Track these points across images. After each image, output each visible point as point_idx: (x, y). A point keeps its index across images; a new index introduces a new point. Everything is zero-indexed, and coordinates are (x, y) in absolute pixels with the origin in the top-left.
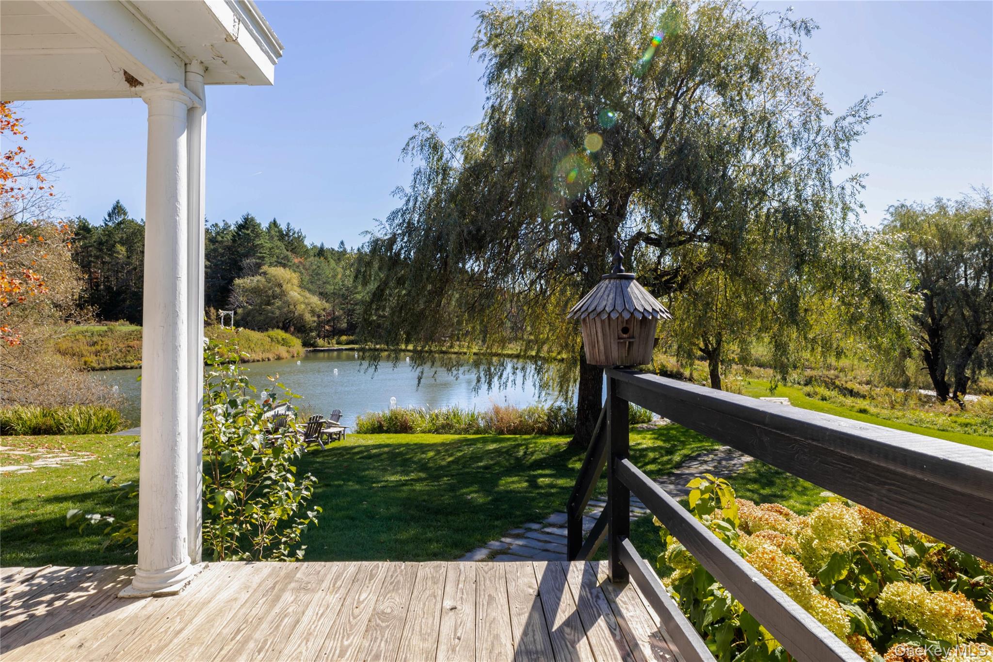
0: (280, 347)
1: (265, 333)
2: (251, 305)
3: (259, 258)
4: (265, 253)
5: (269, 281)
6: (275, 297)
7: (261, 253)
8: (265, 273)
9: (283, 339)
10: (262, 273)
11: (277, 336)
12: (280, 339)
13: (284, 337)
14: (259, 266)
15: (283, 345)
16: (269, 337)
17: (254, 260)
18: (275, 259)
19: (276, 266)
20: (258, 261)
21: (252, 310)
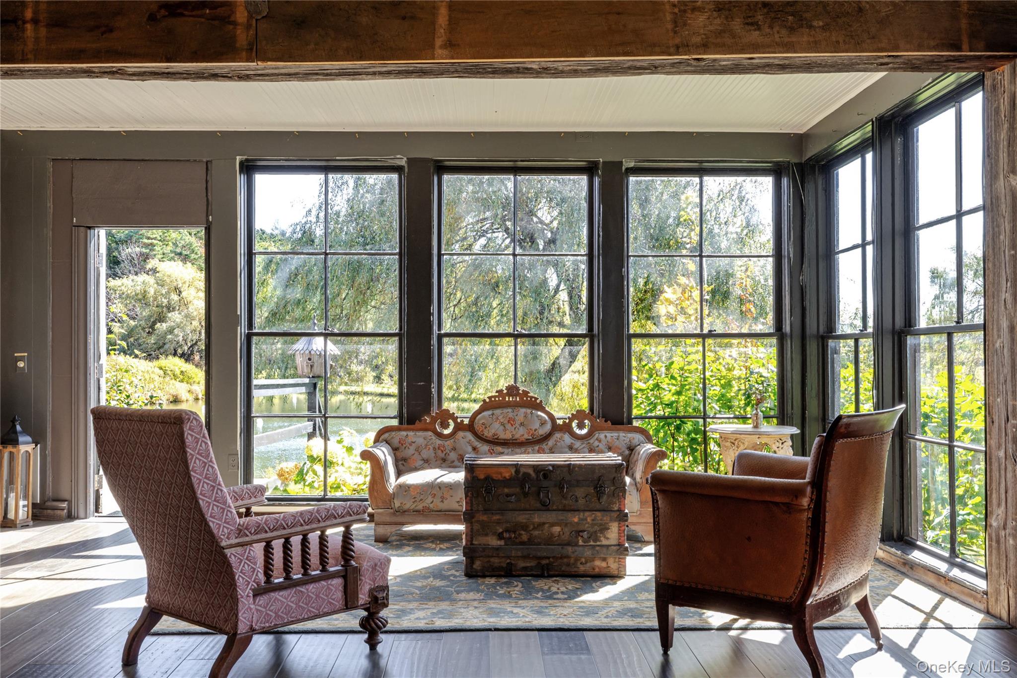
0: (177, 384)
1: (156, 363)
2: (134, 319)
3: (146, 246)
4: (155, 239)
5: (161, 283)
6: (170, 308)
7: (149, 238)
8: (154, 271)
9: (182, 372)
10: (151, 270)
11: (172, 368)
12: (178, 372)
13: (184, 370)
14: (146, 258)
15: (182, 381)
16: (161, 368)
17: (138, 249)
18: (170, 248)
19: (172, 259)
20: (144, 250)
21: (136, 326)
